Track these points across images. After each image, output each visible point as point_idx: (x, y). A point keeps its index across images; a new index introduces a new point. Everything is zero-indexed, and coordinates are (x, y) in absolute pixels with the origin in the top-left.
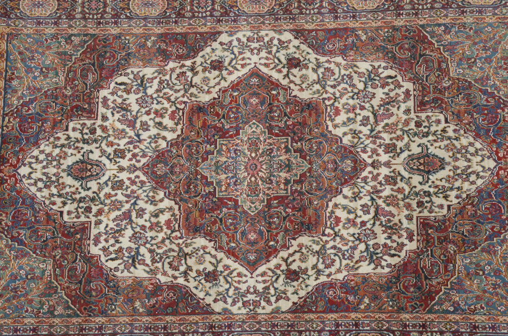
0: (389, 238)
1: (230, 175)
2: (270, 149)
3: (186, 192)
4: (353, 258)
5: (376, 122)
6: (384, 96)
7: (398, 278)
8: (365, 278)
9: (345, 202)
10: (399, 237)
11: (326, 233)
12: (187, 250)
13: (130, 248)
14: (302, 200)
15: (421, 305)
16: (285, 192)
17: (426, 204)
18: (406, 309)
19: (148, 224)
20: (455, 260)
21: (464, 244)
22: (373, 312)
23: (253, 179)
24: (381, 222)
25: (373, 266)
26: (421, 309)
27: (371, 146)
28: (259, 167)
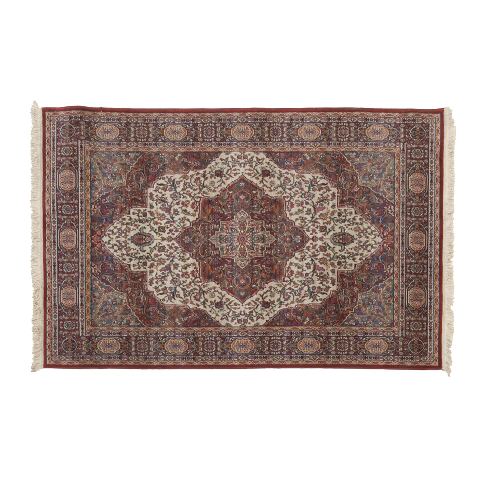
0: (321, 283)
1: (229, 244)
2: (252, 228)
3: (203, 254)
4: (301, 295)
5: (315, 212)
6: (320, 196)
7: (325, 307)
8: (307, 307)
9: (297, 261)
10: (327, 283)
11: (285, 280)
12: (204, 289)
13: (171, 287)
14: (271, 260)
15: (338, 322)
16: (261, 255)
17: (343, 264)
18: (330, 324)
19: (181, 273)
20: (357, 296)
21: (363, 287)
22: (311, 326)
23: (242, 247)
24: (317, 274)
25: (312, 299)
26: (338, 324)
27: (312, 227)
28: (246, 239)
